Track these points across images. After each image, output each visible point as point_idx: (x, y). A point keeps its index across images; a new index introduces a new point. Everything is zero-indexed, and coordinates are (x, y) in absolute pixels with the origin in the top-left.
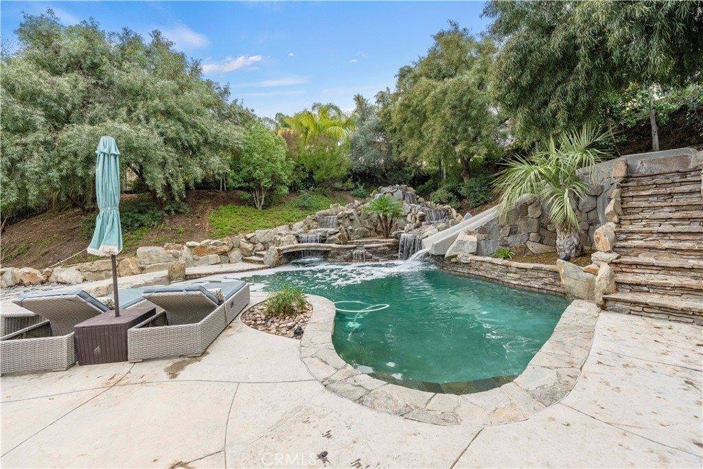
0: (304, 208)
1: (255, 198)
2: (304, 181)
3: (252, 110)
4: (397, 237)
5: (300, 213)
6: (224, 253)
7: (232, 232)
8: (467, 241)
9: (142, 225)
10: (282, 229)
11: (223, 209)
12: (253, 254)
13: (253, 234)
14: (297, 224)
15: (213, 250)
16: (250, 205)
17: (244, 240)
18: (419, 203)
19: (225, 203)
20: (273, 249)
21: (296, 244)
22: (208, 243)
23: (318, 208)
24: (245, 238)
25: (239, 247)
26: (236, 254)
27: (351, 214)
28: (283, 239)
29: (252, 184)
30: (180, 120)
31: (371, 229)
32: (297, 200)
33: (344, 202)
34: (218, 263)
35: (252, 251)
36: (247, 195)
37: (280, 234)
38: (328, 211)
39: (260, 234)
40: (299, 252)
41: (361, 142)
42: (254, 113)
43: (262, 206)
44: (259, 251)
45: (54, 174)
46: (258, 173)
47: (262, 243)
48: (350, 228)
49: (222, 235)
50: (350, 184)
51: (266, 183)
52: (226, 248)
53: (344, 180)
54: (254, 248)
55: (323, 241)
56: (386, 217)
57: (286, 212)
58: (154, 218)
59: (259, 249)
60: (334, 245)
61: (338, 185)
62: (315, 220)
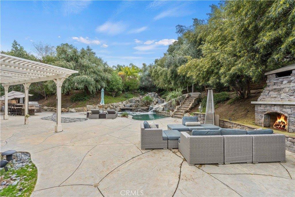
0: (126, 97)
1: (113, 94)
2: (126, 89)
4: (149, 107)
5: (125, 99)
6: (106, 108)
8: (161, 108)
9: (85, 100)
10: (120, 103)
12: (113, 109)
13: (113, 104)
14: (124, 102)
16: (111, 96)
18: (158, 98)
20: (119, 108)
21: (124, 107)
23: (130, 98)
24: (111, 104)
26: (109, 108)
27: (139, 100)
28: (120, 105)
29: (112, 90)
30: (97, 74)
31: (144, 105)
32: (124, 95)
33: (137, 96)
34: (105, 111)
36: (110, 93)
38: (132, 99)
39: (115, 104)
40: (124, 109)
41: (143, 79)
43: (114, 96)
44: (115, 108)
45: (70, 87)
46: (114, 87)
47: (115, 106)
48: (138, 104)
50: (139, 91)
51: (116, 90)
53: (138, 90)
54: (113, 107)
55: (131, 107)
56: (148, 102)
57: (121, 98)
58: (88, 98)
60: (133, 108)
61: (136, 91)
62: (129, 101)
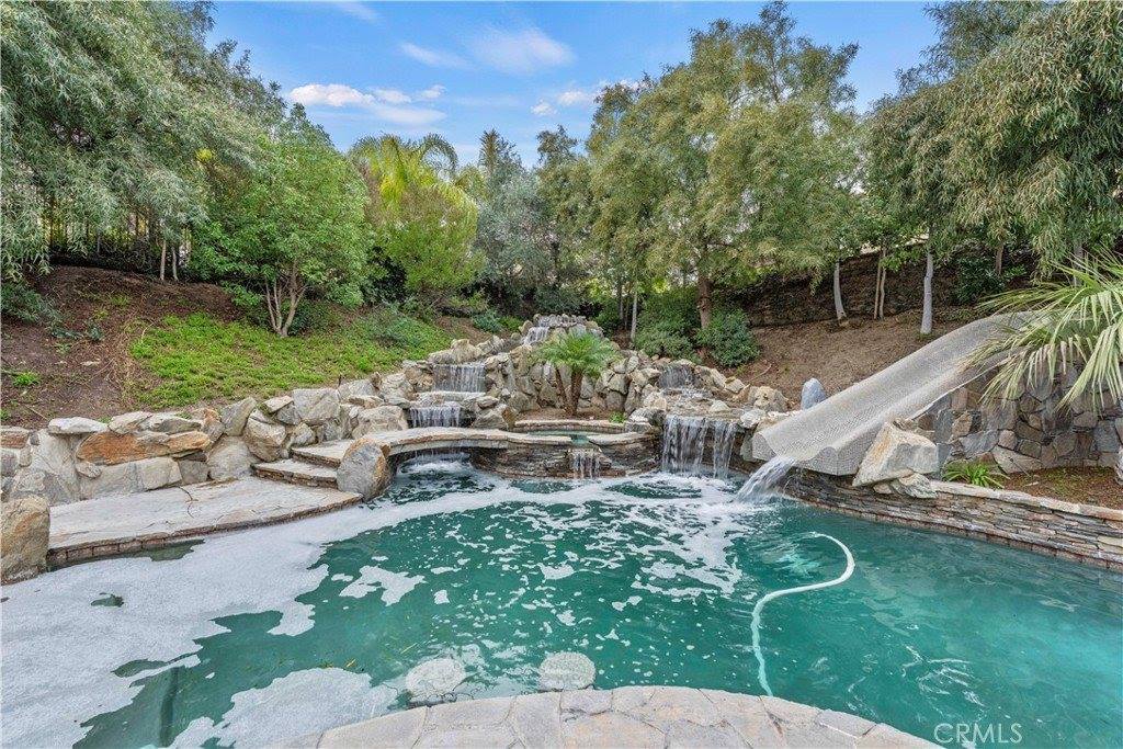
0: (389, 341)
1: (270, 307)
3: (274, 86)
5: (385, 354)
6: (196, 455)
7: (217, 392)
8: (918, 447)
10: (358, 388)
11: (176, 325)
12: (286, 453)
13: (286, 399)
14: (390, 377)
15: (156, 444)
16: (255, 323)
17: (257, 414)
19: (182, 311)
22: (137, 426)
23: (424, 346)
24: (263, 408)
25: (243, 433)
26: (232, 454)
27: (506, 364)
28: (366, 414)
32: (371, 322)
34: (174, 485)
35: (283, 446)
36: (252, 299)
37: (354, 402)
38: (449, 352)
39: (305, 401)
42: (280, 94)
43: (289, 329)
44: (302, 445)
47: (309, 425)
48: (505, 391)
49: (182, 399)
50: (479, 302)
52: (203, 438)
53: (468, 293)
54: (288, 437)
55: (466, 423)
57: (350, 347)
59: (301, 439)
60: (502, 434)
61: (456, 302)
62: (428, 371)
